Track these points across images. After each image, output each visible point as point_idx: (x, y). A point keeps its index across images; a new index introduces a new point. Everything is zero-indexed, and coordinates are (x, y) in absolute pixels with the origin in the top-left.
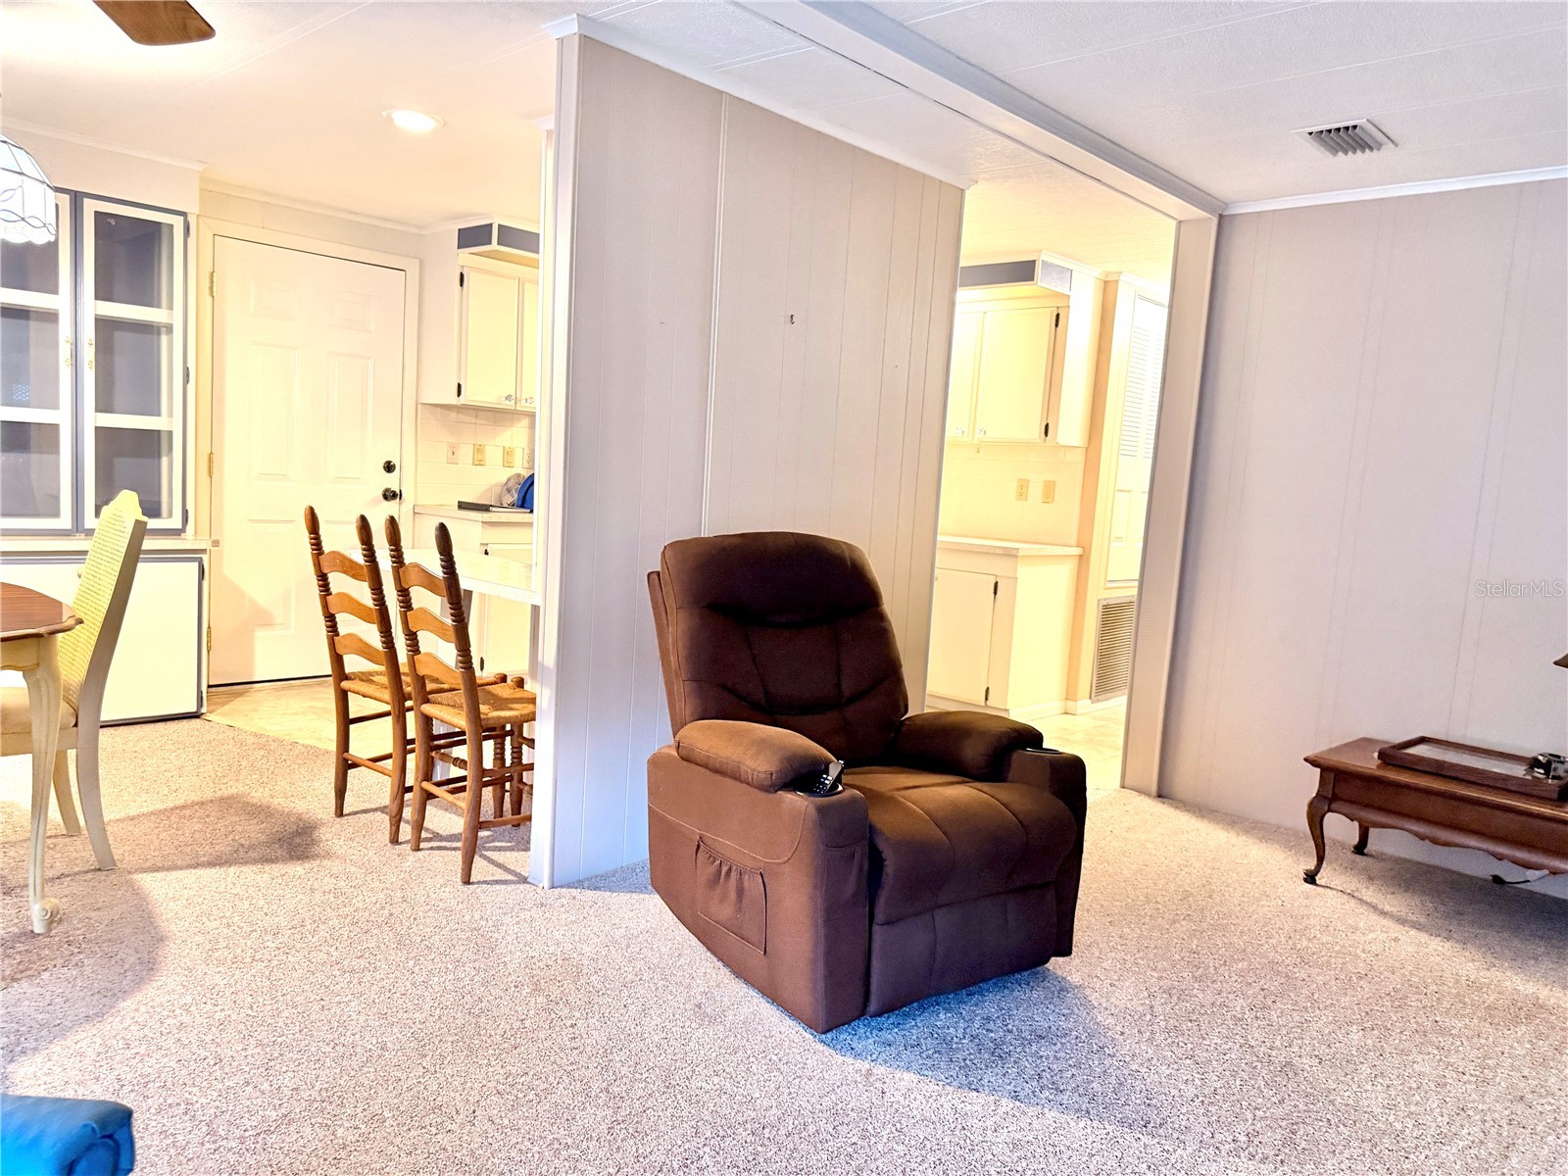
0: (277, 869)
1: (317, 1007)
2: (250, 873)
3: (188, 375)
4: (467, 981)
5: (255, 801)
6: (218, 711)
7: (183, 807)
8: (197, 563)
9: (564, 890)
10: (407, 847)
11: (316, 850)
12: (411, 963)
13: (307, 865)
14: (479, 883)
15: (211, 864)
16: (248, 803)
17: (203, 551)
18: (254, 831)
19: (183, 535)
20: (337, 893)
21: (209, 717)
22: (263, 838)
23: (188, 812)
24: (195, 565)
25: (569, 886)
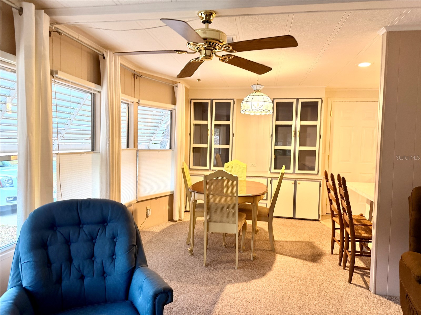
0: (306, 262)
1: (287, 298)
2: (299, 262)
3: (321, 137)
4: (327, 309)
5: (315, 244)
6: (324, 220)
7: (298, 242)
8: (319, 182)
9: (378, 296)
10: (342, 267)
11: (319, 261)
12: (317, 298)
13: (314, 264)
14: (354, 284)
15: (293, 257)
16: (313, 245)
17: (321, 179)
18: (308, 251)
19: (318, 175)
20: (315, 273)
21: (321, 221)
22: (309, 254)
23: (298, 243)
24: (319, 183)
25: (381, 296)
